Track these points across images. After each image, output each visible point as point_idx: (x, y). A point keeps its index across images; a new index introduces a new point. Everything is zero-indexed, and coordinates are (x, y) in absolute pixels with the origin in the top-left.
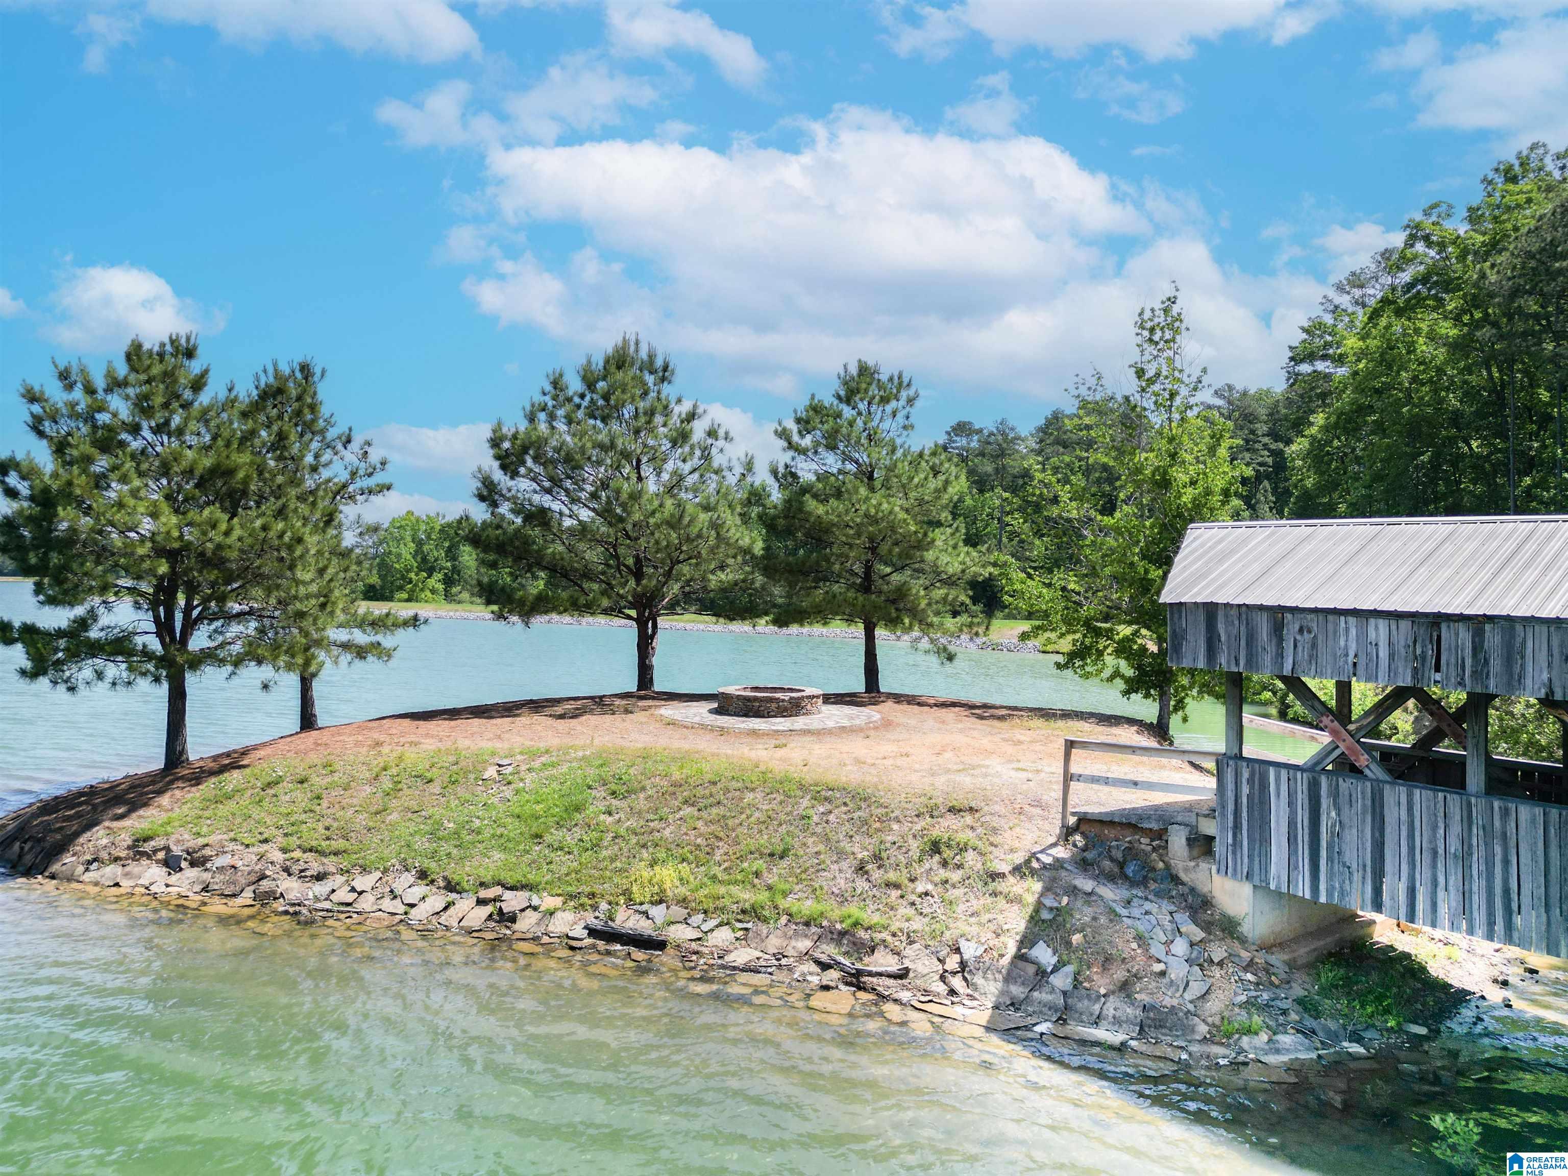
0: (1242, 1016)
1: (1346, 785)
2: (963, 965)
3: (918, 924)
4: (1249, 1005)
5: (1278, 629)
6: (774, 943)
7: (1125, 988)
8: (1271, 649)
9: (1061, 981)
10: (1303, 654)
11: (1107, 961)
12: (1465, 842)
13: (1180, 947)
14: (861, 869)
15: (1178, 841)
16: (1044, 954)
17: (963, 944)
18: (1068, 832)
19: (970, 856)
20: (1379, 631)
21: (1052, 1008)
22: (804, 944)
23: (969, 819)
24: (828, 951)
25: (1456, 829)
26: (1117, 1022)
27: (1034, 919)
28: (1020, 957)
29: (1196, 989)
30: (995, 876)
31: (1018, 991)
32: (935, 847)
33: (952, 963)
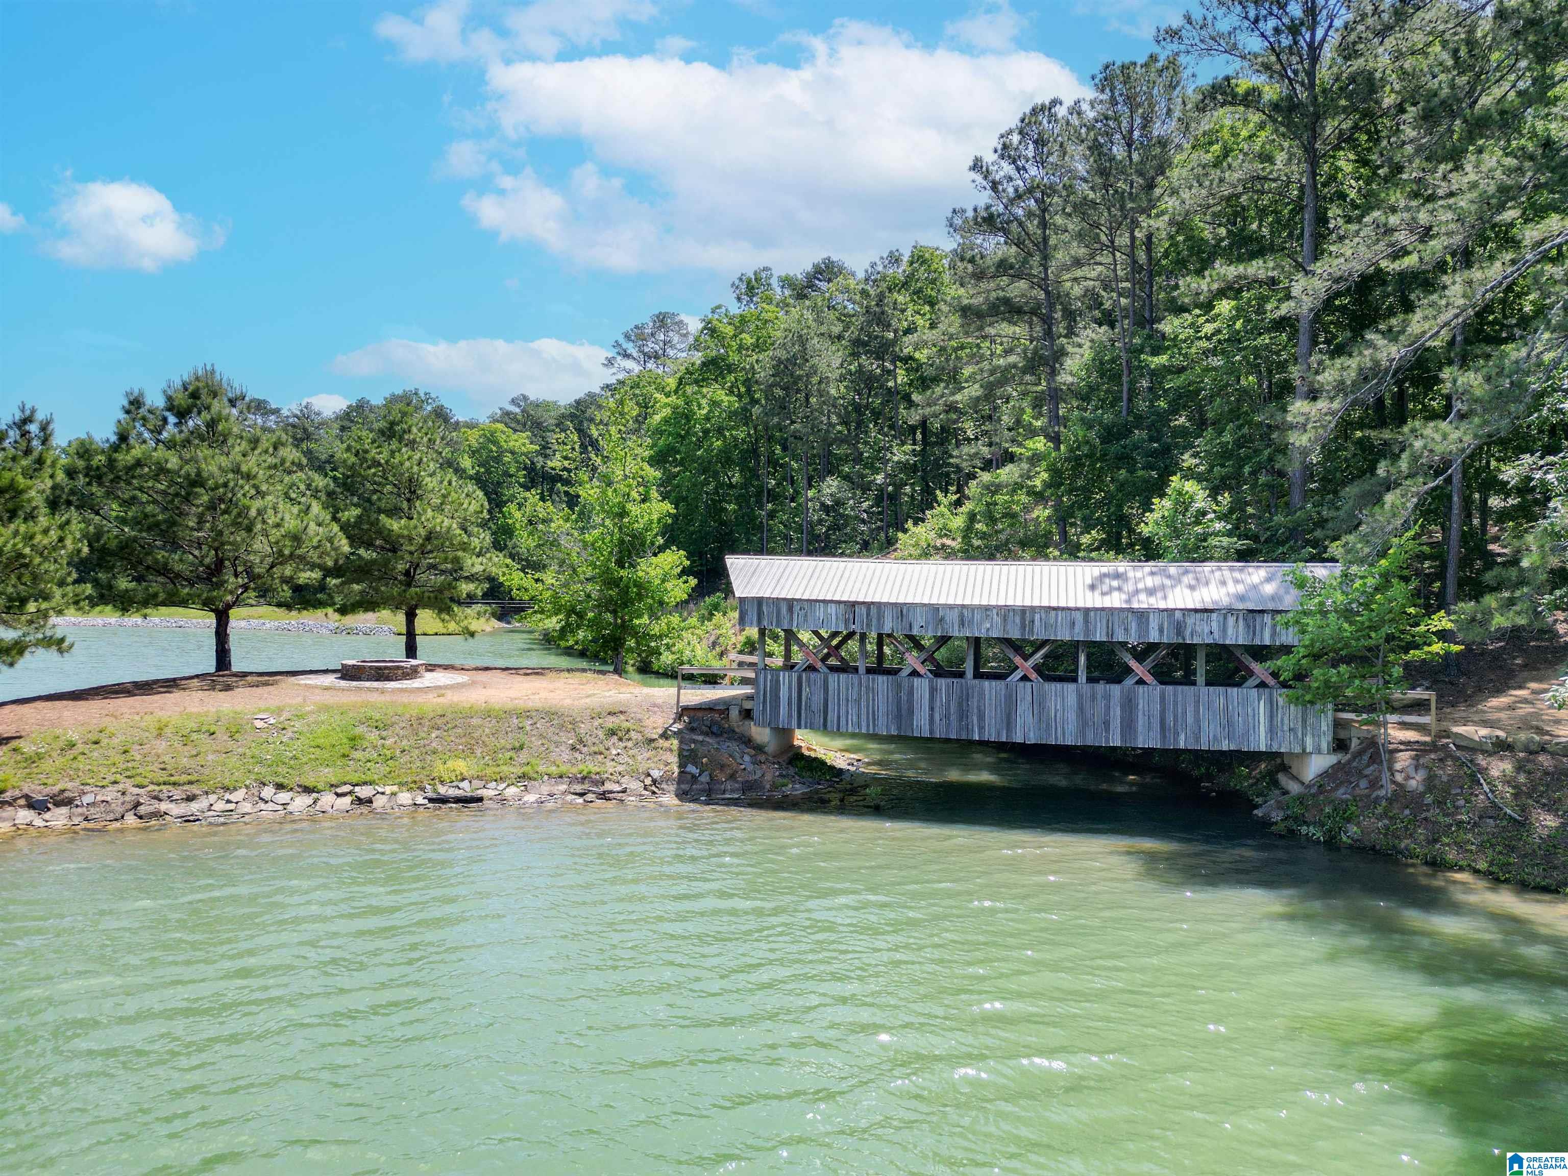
0: (781, 780)
1: (813, 675)
2: (654, 782)
3: (620, 768)
4: (781, 776)
5: (790, 609)
6: (545, 789)
7: (732, 777)
8: (787, 618)
9: (705, 778)
10: (801, 619)
11: (722, 767)
12: (859, 694)
13: (747, 758)
14: (574, 748)
15: (734, 713)
16: (691, 769)
17: (652, 772)
18: (679, 717)
19: (632, 734)
20: (832, 609)
21: (704, 790)
22: (563, 787)
23: (622, 717)
24: (578, 788)
25: (856, 689)
26: (732, 791)
27: (680, 756)
28: (681, 773)
29: (759, 774)
30: (653, 740)
31: (685, 787)
32: (612, 733)
33: (648, 781)
